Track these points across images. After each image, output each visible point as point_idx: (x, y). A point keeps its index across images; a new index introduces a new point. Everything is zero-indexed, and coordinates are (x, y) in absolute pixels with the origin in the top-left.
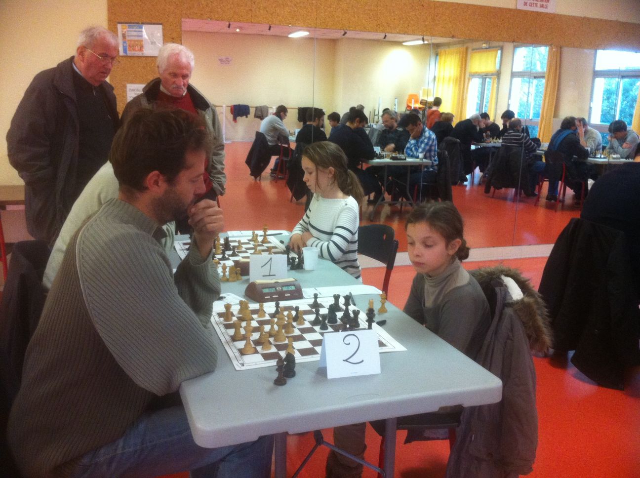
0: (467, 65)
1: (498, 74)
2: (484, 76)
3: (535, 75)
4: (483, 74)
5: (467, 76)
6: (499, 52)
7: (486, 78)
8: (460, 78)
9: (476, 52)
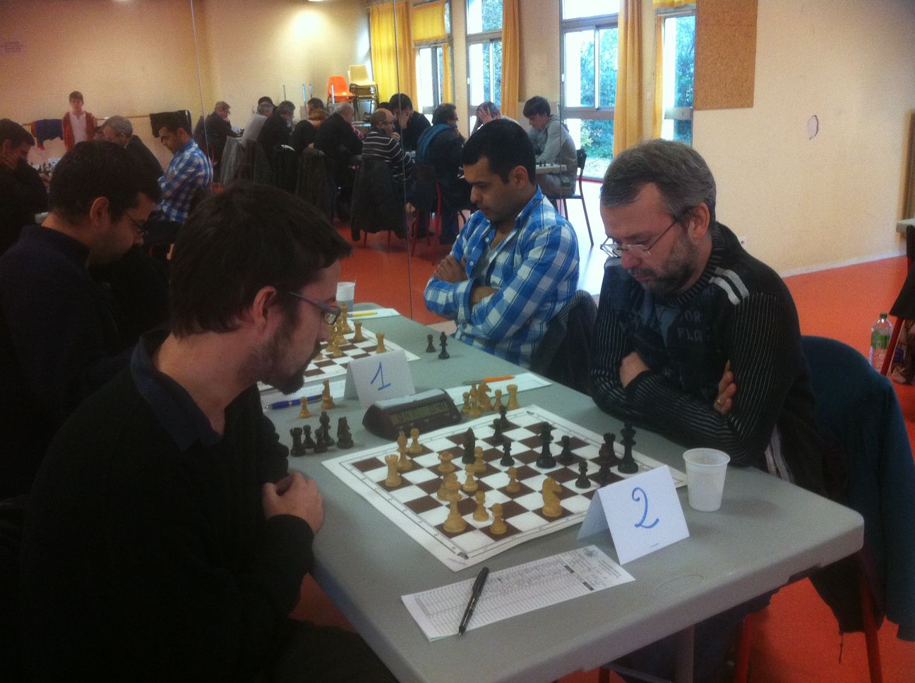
0: (412, 29)
1: (449, 40)
2: (434, 44)
3: (492, 36)
4: (432, 42)
5: (413, 46)
6: (447, 6)
7: (436, 48)
8: (405, 50)
9: (419, 9)
